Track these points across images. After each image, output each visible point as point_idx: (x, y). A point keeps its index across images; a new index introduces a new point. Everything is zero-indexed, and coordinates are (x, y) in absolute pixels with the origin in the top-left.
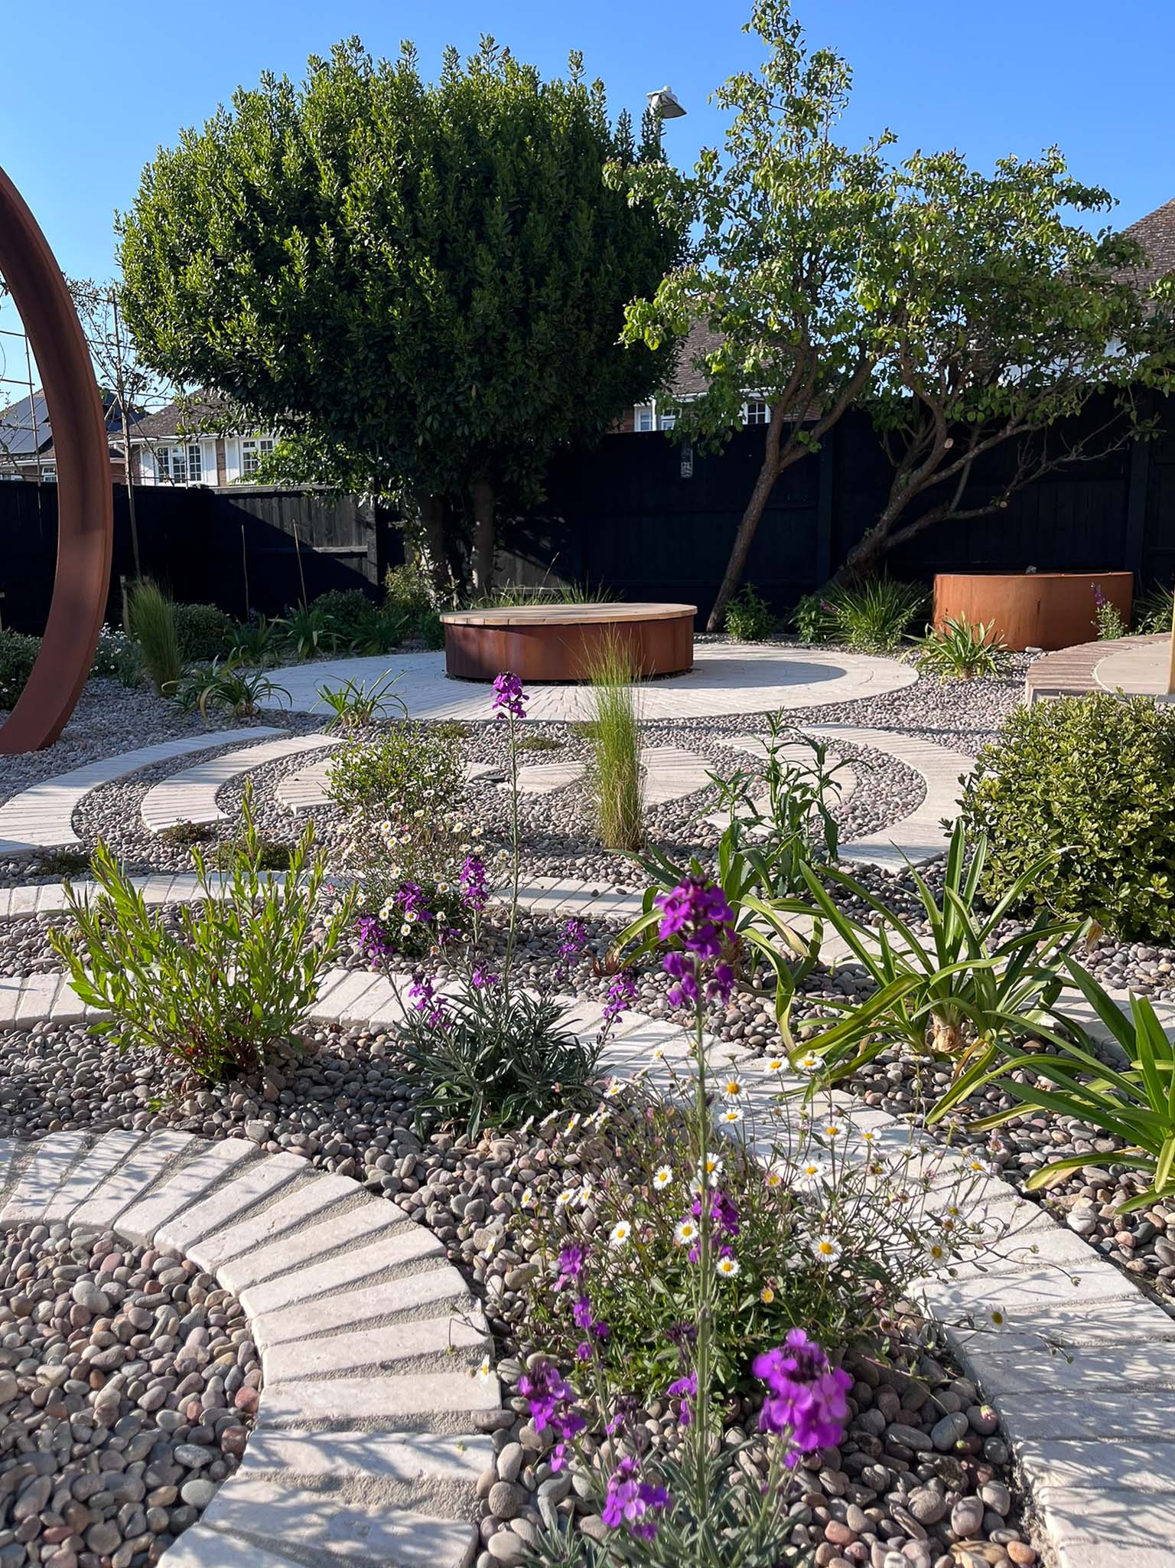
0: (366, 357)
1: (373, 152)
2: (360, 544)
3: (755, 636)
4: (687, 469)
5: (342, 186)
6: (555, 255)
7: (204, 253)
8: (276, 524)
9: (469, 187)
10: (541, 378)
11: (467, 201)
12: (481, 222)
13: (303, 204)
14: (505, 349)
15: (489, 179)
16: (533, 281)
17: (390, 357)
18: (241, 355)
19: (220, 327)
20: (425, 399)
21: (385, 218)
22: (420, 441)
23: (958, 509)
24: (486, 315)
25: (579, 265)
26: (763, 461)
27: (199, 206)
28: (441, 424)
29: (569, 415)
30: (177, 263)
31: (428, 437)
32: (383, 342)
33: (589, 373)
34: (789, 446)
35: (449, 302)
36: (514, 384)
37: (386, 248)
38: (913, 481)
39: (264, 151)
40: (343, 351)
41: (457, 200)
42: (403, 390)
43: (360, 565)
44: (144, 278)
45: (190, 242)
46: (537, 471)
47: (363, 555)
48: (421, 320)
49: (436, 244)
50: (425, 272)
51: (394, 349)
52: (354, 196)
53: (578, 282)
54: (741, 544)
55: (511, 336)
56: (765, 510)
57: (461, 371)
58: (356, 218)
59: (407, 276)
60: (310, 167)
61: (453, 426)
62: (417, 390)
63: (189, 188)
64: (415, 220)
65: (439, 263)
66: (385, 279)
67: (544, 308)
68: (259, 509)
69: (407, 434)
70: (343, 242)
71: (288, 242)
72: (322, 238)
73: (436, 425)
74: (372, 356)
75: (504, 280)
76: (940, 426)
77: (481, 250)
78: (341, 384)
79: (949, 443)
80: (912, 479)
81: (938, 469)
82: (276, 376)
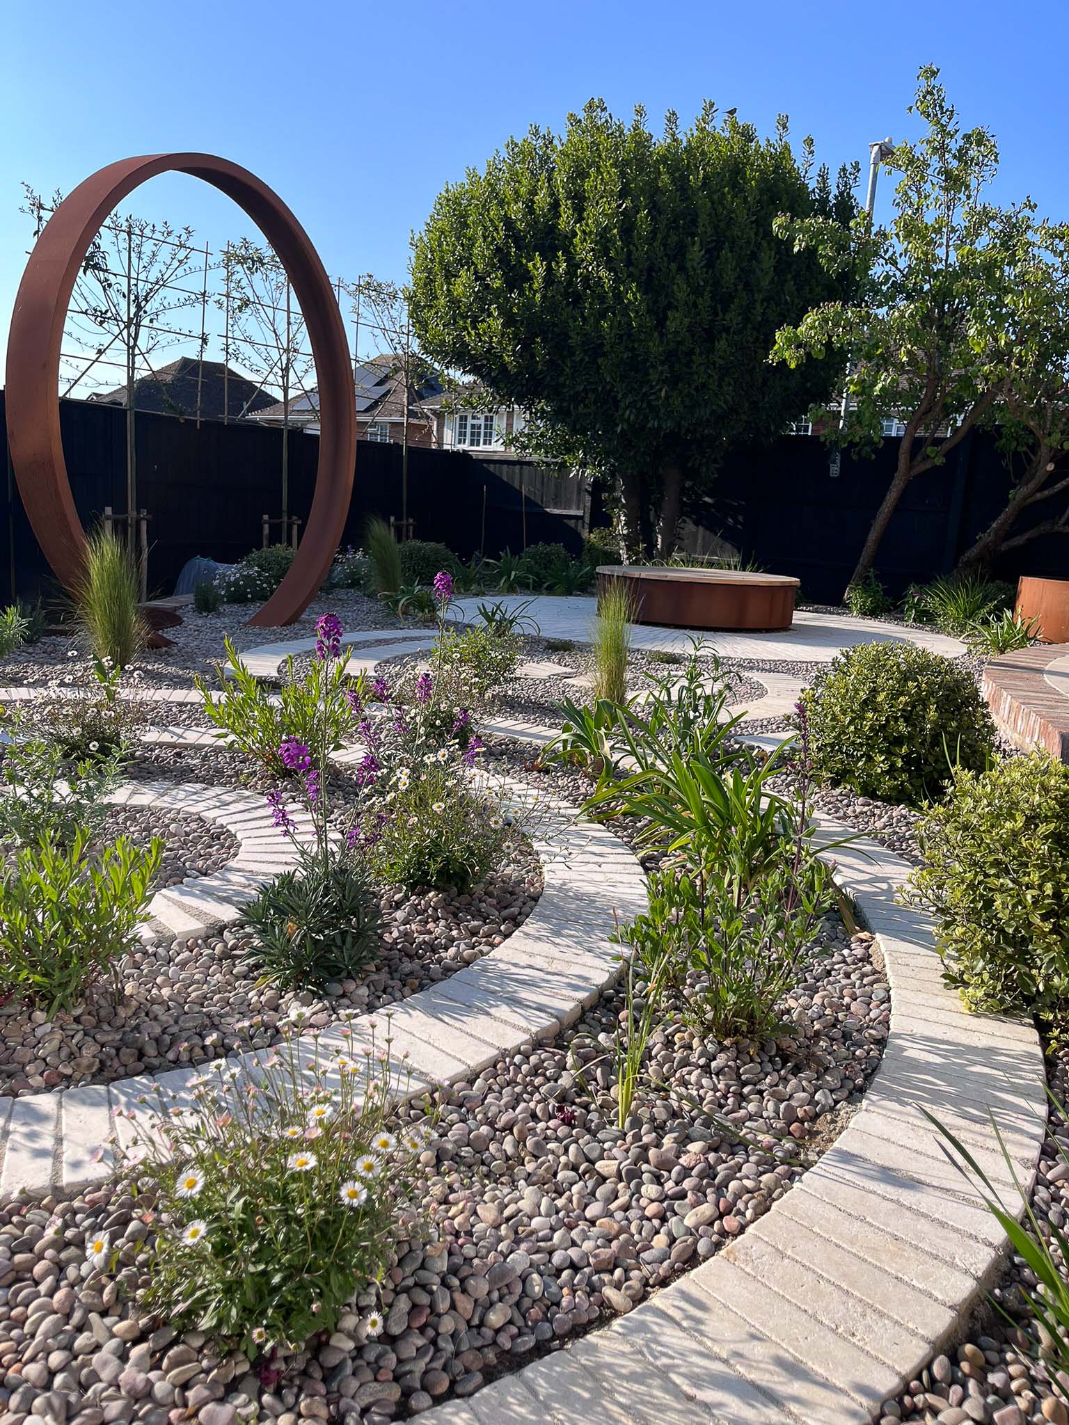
0: (582, 360)
1: (602, 197)
2: (578, 509)
3: (872, 612)
4: (835, 470)
5: (576, 223)
6: (740, 287)
7: (468, 270)
8: (516, 486)
9: (677, 228)
10: (720, 386)
11: (673, 239)
12: (684, 255)
13: (547, 234)
14: (692, 361)
15: (694, 222)
16: (719, 307)
17: (600, 361)
18: (489, 351)
19: (475, 328)
20: (625, 396)
21: (606, 251)
22: (619, 429)
23: (1064, 525)
24: (676, 333)
25: (759, 297)
26: (896, 469)
27: (470, 232)
28: (637, 416)
29: (744, 417)
30: (450, 276)
31: (625, 427)
32: (595, 349)
34: (919, 458)
35: (649, 321)
36: (697, 389)
37: (603, 273)
38: (1019, 497)
39: (523, 190)
40: (565, 353)
41: (666, 237)
42: (608, 387)
43: (576, 525)
44: (426, 285)
45: (460, 260)
46: (715, 461)
47: (581, 518)
48: (626, 335)
49: (645, 273)
50: (632, 295)
51: (604, 354)
52: (584, 232)
53: (759, 309)
54: (873, 536)
55: (698, 350)
56: (897, 509)
57: (654, 376)
58: (584, 249)
59: (619, 297)
60: (555, 206)
61: (646, 418)
62: (620, 390)
63: (466, 216)
64: (630, 253)
65: (645, 288)
66: (602, 298)
67: (727, 330)
68: (505, 473)
69: (610, 422)
70: (573, 265)
71: (530, 264)
72: (558, 263)
73: (632, 417)
74: (587, 359)
75: (695, 305)
76: (1044, 451)
77: (680, 279)
78: (562, 379)
79: (1050, 467)
80: (1019, 494)
81: (1041, 488)
82: (512, 370)
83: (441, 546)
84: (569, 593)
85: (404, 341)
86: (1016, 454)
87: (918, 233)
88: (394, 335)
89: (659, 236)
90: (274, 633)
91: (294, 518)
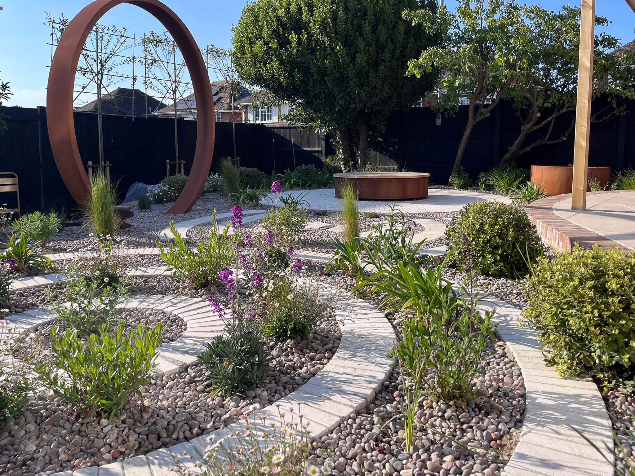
0: (317, 78)
1: (322, 5)
2: (319, 147)
3: (464, 187)
4: (438, 122)
5: (310, 17)
6: (389, 41)
7: (260, 40)
8: (288, 139)
9: (357, 17)
10: (383, 86)
11: (356, 22)
12: (361, 29)
13: (297, 22)
14: (369, 76)
15: (365, 14)
16: (380, 51)
17: (326, 78)
18: (272, 77)
19: (265, 66)
20: (339, 94)
21: (325, 29)
22: (337, 109)
23: (548, 140)
24: (361, 64)
25: (398, 45)
26: (468, 120)
27: (260, 24)
28: (345, 103)
29: (395, 100)
30: (251, 43)
31: (340, 108)
32: (323, 73)
33: (403, 85)
34: (478, 114)
35: (348, 59)
36: (372, 89)
37: (325, 38)
38: (526, 129)
39: (284, 3)
40: (309, 75)
41: (353, 21)
42: (330, 90)
43: (319, 155)
44: (240, 48)
45: (256, 36)
46: (383, 121)
47: (321, 151)
48: (337, 66)
49: (344, 37)
50: (339, 47)
51: (328, 75)
52: (314, 21)
53: (398, 51)
54: (460, 151)
55: (371, 71)
56: (471, 137)
57: (351, 84)
58: (314, 28)
59: (333, 49)
60: (300, 10)
61: (349, 103)
62: (336, 91)
63: (258, 16)
64: (336, 29)
65: (345, 44)
66: (325, 50)
67: (384, 61)
68: (282, 133)
69: (332, 106)
70: (310, 36)
71: (290, 36)
72: (303, 35)
73: (343, 103)
74: (319, 78)
75: (368, 51)
76: (535, 108)
77: (360, 40)
78: (308, 88)
79: (539, 115)
80: (525, 128)
81: (535, 125)
82: (284, 85)
83: (256, 169)
84: (319, 187)
85: (230, 74)
86: (522, 110)
87: (469, 15)
88: (225, 72)
89: (349, 21)
90: (180, 217)
91: (182, 160)
